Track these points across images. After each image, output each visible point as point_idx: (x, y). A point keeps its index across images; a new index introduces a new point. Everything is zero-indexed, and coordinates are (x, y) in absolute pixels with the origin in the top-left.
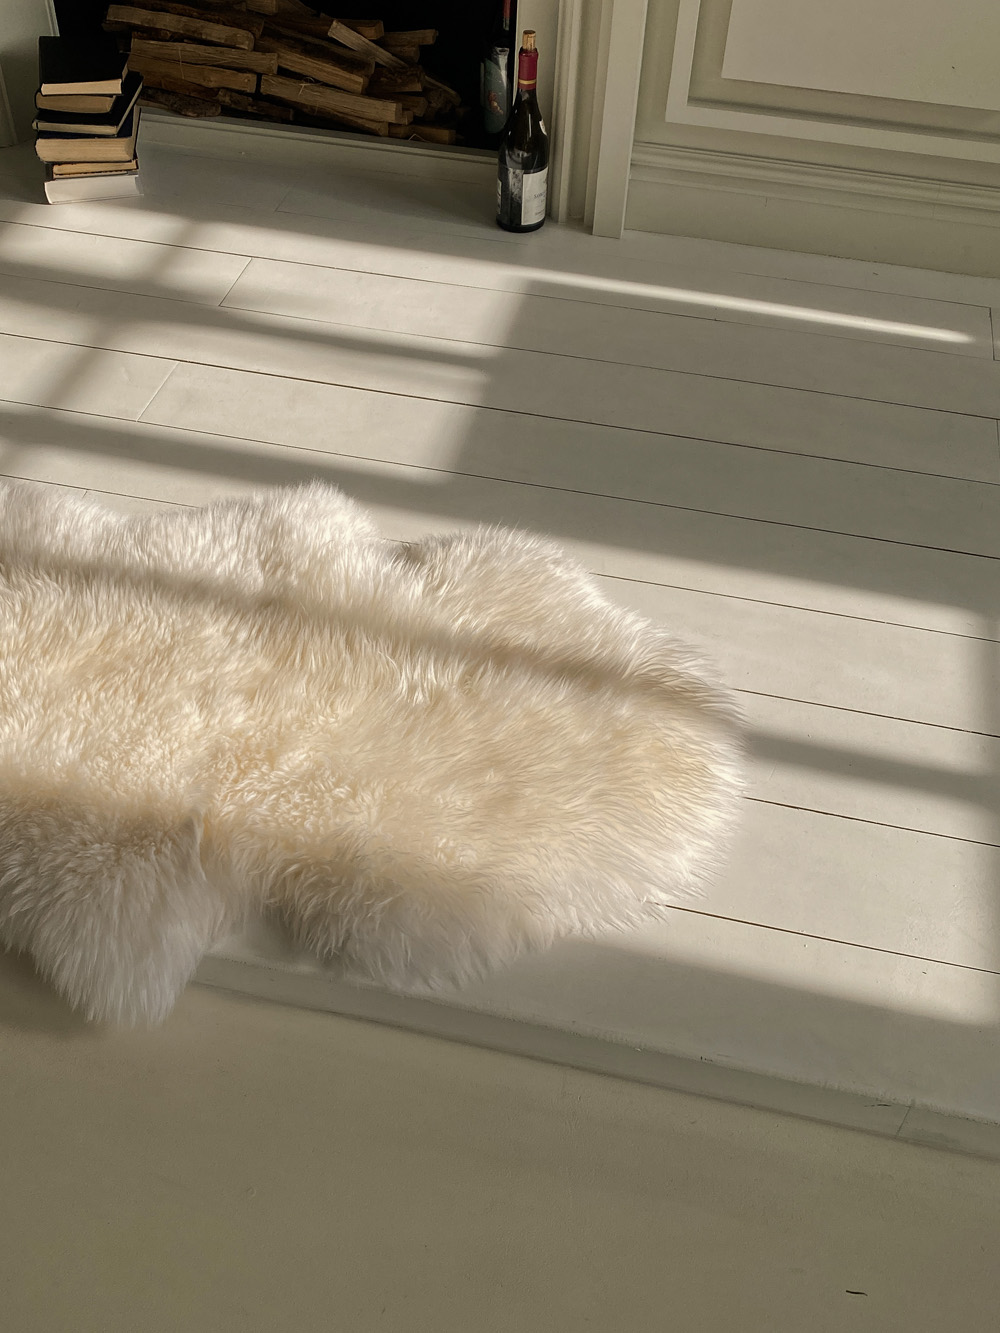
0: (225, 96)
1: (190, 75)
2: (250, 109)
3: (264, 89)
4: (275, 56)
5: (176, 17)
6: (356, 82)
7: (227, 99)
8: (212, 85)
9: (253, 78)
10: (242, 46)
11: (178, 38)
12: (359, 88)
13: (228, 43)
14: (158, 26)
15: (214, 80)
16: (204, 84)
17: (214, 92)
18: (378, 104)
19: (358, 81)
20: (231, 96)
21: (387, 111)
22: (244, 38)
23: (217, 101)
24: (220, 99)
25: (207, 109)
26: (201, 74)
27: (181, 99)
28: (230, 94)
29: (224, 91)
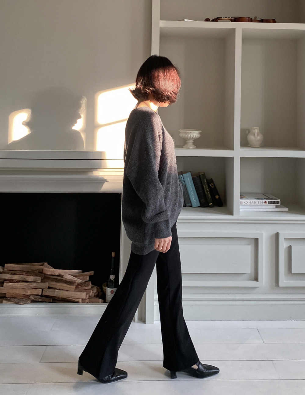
0: (32, 297)
1: (22, 292)
2: (39, 300)
3: (43, 294)
4: (47, 283)
5: (19, 276)
6: (73, 288)
9: (41, 290)
11: (18, 281)
13: (34, 281)
14: (13, 279)
15: (29, 293)
16: (26, 294)
17: (29, 296)
18: (79, 293)
20: (34, 297)
21: (82, 295)
22: (39, 279)
23: (30, 299)
24: (31, 298)
25: (26, 302)
26: (25, 291)
27: (18, 299)
28: (34, 296)
29: (32, 295)
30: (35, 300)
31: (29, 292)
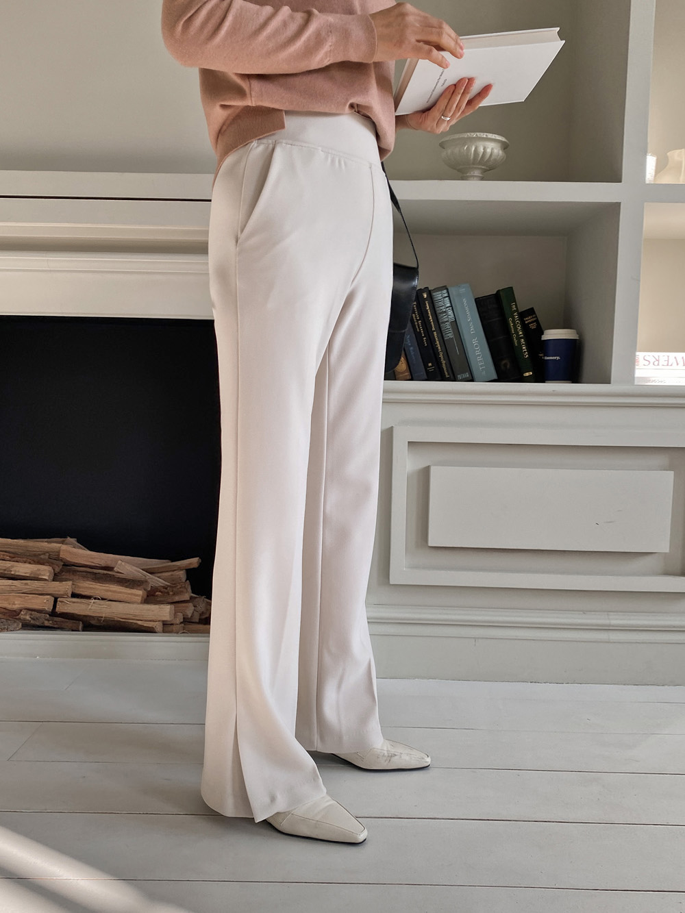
0: (26, 614)
2: (47, 623)
4: (70, 583)
6: (137, 595)
7: (28, 617)
8: (16, 607)
9: (51, 598)
10: (45, 578)
12: (139, 599)
13: (32, 576)
15: (16, 604)
16: (10, 607)
17: (17, 612)
18: (154, 607)
19: (139, 593)
21: (164, 612)
22: (45, 571)
23: (20, 619)
24: (22, 617)
26: (7, 600)
28: (30, 612)
29: (25, 611)
30: (33, 623)
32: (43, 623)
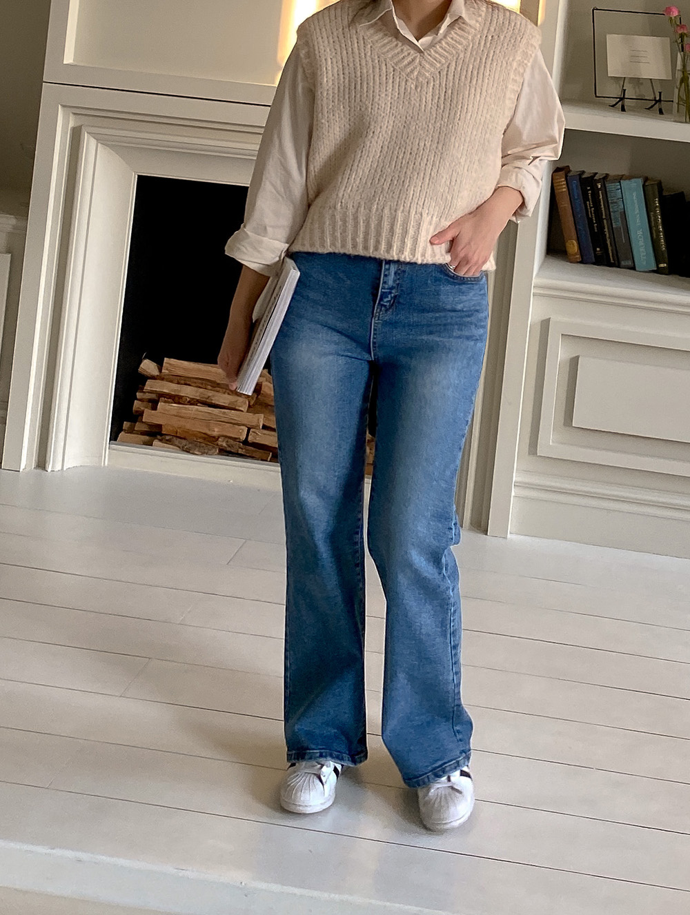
0: (222, 442)
1: (200, 428)
2: (240, 451)
3: (250, 439)
4: (262, 415)
5: (196, 389)
7: (224, 444)
8: (213, 433)
9: (245, 430)
10: (240, 409)
11: (193, 402)
13: (230, 406)
14: (181, 394)
15: (216, 432)
16: (209, 433)
17: (215, 439)
20: (227, 442)
22: (243, 403)
23: (217, 445)
24: (220, 443)
25: (209, 450)
26: (208, 426)
27: (189, 443)
28: (227, 439)
29: (223, 438)
30: (228, 449)
31: (216, 430)
32: (238, 451)
